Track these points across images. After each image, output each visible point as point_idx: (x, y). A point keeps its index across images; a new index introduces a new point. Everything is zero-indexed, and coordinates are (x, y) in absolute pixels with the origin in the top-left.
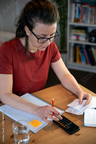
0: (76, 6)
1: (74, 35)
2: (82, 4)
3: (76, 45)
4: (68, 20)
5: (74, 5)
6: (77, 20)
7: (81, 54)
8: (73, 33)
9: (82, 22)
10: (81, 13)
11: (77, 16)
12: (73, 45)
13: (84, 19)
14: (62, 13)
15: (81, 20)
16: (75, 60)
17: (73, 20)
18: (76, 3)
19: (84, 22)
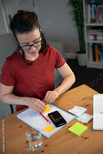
0: (91, 7)
1: (92, 35)
2: (97, 4)
3: (94, 45)
4: (85, 21)
5: (89, 6)
6: (93, 21)
7: (100, 53)
8: (90, 34)
9: (98, 22)
10: (97, 13)
11: (93, 17)
12: (91, 44)
13: (100, 19)
14: (79, 15)
15: (97, 21)
16: (94, 59)
17: (89, 21)
18: (91, 4)
19: (100, 22)
